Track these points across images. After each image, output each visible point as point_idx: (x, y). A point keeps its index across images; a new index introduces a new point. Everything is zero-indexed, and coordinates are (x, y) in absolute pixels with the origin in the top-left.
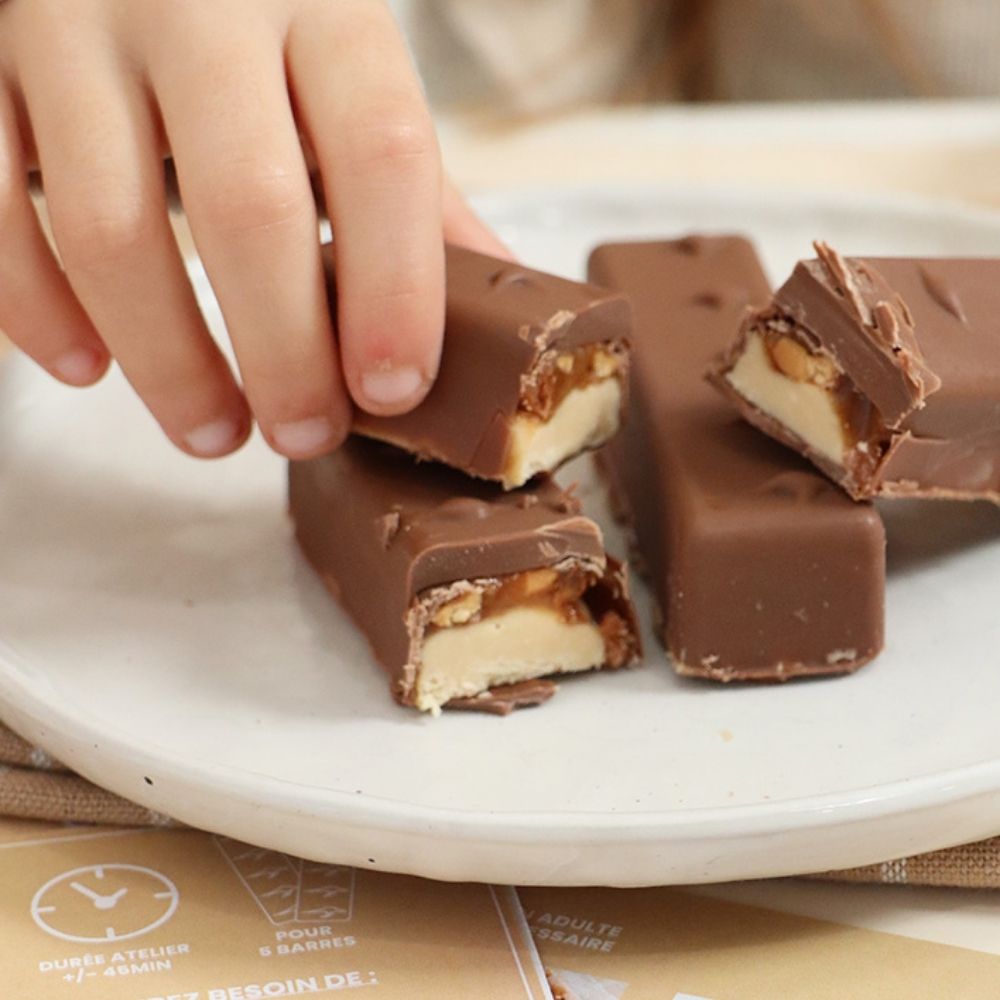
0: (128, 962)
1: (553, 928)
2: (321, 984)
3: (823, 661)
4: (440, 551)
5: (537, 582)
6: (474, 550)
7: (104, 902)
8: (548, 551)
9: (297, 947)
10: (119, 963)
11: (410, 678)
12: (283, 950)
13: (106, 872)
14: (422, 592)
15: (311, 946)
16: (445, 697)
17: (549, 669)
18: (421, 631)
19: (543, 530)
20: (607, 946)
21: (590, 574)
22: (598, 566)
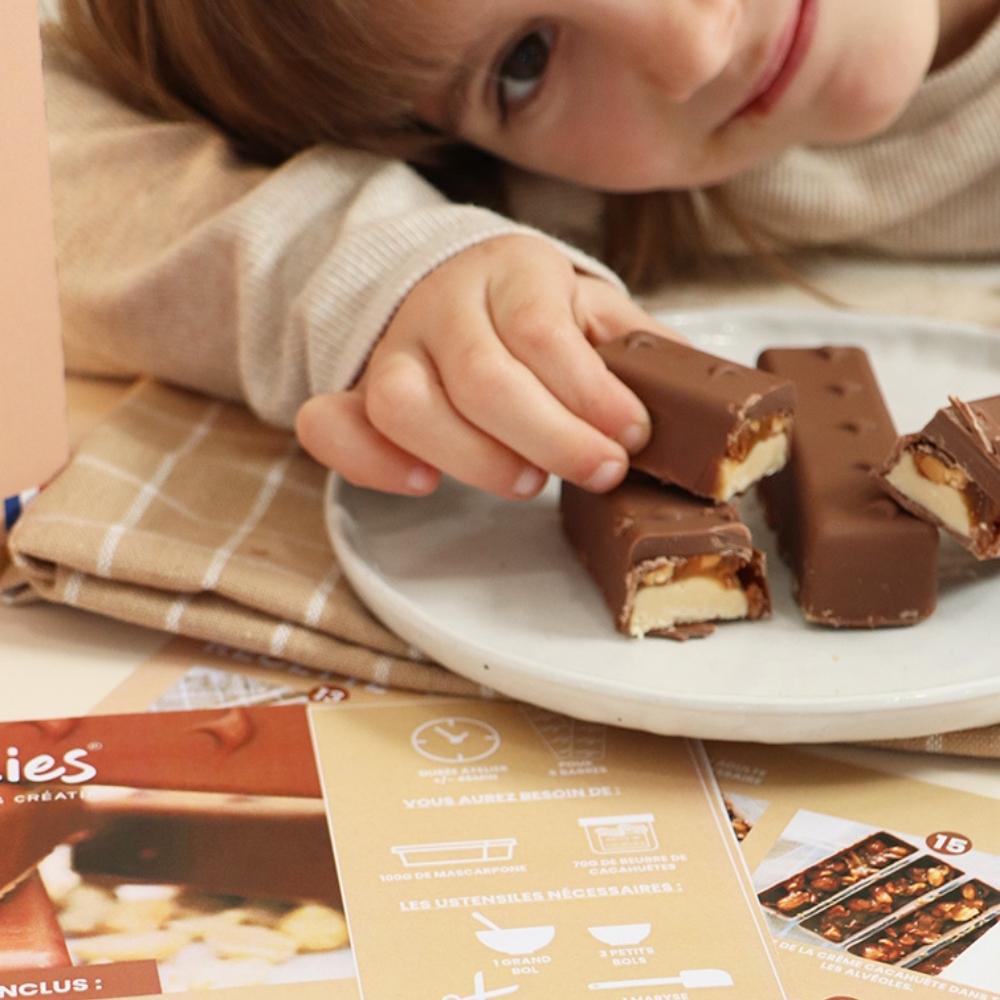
0: (471, 774)
1: (725, 769)
2: (587, 793)
3: (897, 616)
4: (649, 539)
5: (708, 562)
6: (671, 539)
7: (456, 740)
8: (717, 543)
9: (572, 772)
10: (465, 775)
11: (627, 614)
12: (563, 773)
13: (456, 723)
14: (638, 562)
15: (581, 771)
16: (647, 628)
17: (712, 616)
18: (635, 586)
19: (715, 529)
20: (758, 781)
21: (742, 559)
22: (747, 555)
